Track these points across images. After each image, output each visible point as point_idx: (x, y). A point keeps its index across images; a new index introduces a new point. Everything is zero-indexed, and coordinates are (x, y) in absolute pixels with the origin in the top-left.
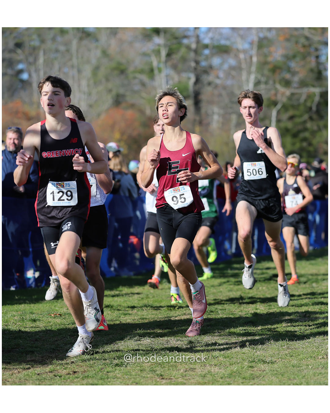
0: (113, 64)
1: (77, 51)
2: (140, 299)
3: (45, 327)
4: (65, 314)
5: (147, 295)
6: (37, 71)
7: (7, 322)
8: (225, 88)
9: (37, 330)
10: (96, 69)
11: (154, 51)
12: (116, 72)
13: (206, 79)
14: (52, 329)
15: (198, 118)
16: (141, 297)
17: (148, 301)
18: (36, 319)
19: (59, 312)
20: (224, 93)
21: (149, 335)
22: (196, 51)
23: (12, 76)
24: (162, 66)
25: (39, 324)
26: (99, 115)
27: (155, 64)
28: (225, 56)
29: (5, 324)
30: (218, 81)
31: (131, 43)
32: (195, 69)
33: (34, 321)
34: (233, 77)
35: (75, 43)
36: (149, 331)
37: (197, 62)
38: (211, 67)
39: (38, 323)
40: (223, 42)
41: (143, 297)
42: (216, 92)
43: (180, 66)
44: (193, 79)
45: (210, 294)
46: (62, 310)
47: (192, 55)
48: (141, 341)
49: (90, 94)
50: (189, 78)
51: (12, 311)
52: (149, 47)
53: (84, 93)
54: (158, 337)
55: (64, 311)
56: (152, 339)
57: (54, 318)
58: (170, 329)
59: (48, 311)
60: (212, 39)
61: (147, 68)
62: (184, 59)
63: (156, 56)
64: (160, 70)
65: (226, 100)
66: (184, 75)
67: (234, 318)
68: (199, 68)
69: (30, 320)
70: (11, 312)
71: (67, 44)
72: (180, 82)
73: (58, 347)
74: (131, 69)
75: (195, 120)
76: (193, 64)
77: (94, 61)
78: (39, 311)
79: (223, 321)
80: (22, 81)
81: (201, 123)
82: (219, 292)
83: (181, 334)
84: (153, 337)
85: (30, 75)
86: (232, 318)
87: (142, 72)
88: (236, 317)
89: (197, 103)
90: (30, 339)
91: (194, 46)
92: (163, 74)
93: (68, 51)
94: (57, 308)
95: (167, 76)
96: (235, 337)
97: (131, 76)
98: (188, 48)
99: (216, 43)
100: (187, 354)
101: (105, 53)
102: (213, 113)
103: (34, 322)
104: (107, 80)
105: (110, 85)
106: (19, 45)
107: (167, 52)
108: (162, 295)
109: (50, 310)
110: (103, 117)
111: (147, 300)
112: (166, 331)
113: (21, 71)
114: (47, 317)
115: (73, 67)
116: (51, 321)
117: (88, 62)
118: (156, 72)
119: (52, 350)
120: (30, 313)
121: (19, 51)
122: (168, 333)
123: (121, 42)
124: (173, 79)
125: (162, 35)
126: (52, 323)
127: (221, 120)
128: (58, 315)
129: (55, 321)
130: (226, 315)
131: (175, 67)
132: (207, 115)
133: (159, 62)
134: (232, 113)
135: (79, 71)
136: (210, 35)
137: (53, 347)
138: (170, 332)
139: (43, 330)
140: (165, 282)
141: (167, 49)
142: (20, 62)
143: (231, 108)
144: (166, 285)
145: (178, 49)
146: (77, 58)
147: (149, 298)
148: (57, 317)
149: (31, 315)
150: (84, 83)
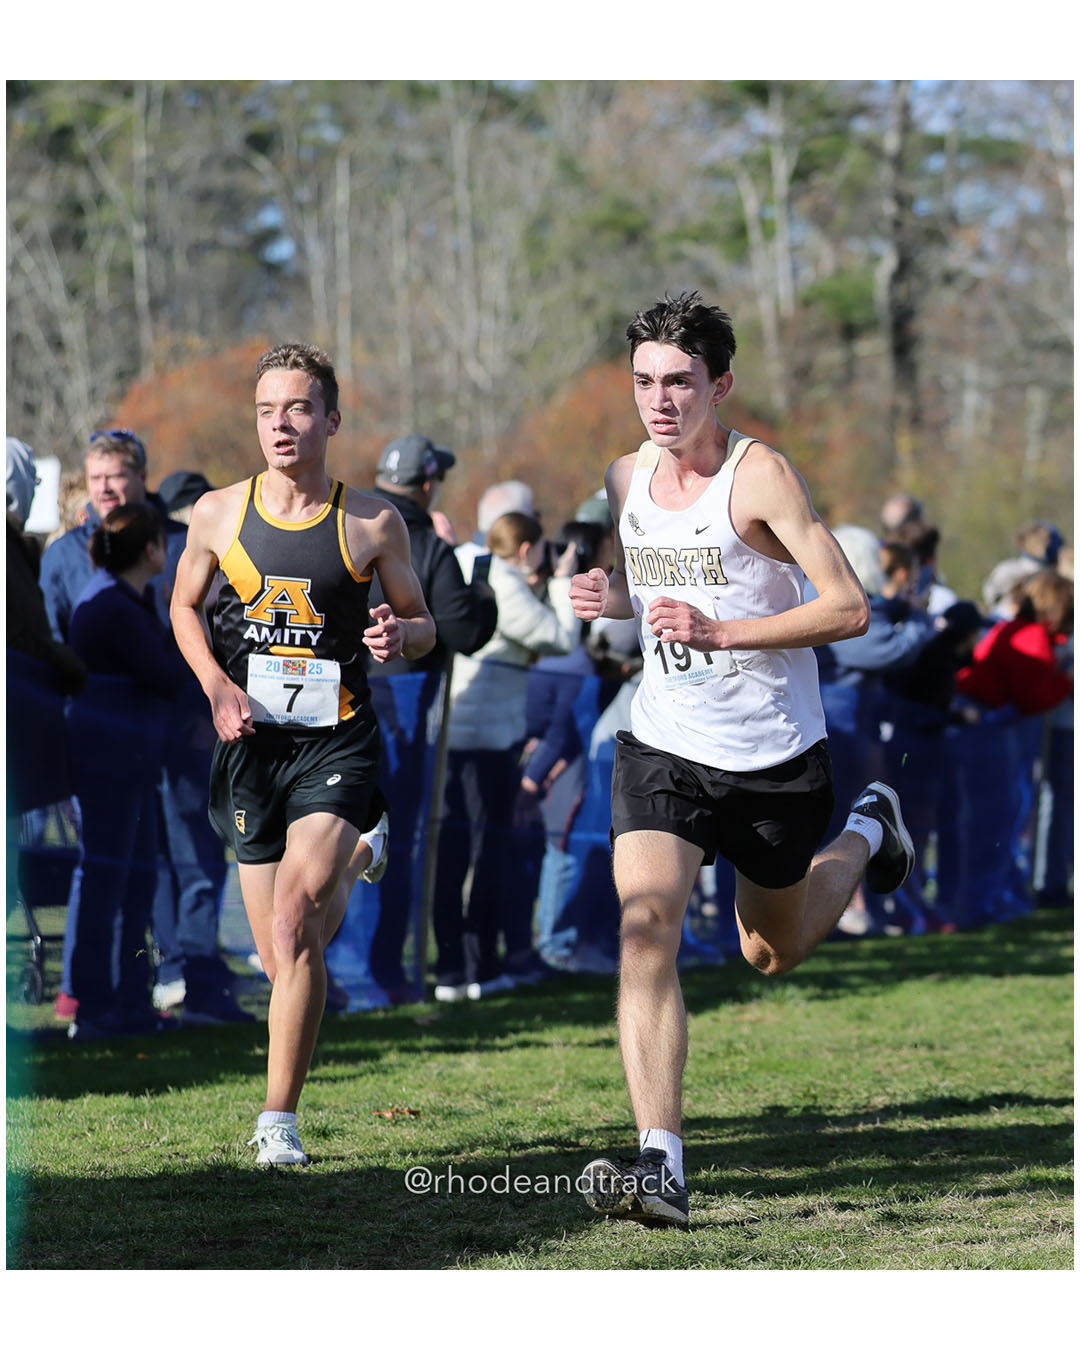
0: (601, 210)
1: (470, 163)
2: (704, 1056)
3: (360, 1157)
4: (434, 1111)
5: (730, 1044)
6: (327, 233)
7: (225, 1138)
8: (1003, 294)
9: (334, 1167)
10: (540, 224)
11: (745, 160)
12: (608, 238)
13: (935, 261)
14: (388, 1166)
15: (905, 402)
16: (708, 1050)
17: (732, 1065)
18: (330, 1127)
19: (413, 1103)
20: (999, 310)
21: (739, 1188)
22: (899, 162)
23: (236, 250)
24: (776, 213)
25: (340, 1147)
26: (548, 393)
27: (751, 207)
28: (1006, 179)
29: (217, 1144)
30: (979, 269)
31: (663, 134)
32: (897, 224)
33: (324, 1134)
34: (1034, 257)
35: (462, 130)
36: (737, 1173)
37: (903, 201)
38: (952, 218)
39: (336, 1145)
40: (998, 129)
41: (713, 1051)
42: (972, 309)
43: (842, 213)
44: (889, 262)
45: (956, 1040)
46: (424, 1097)
47: (886, 173)
48: (709, 1209)
49: (516, 317)
50: (875, 259)
51: (243, 1099)
52: (728, 144)
53: (497, 314)
54: (770, 1193)
55: (428, 1100)
56: (751, 1203)
57: (395, 1125)
58: (814, 1166)
59: (372, 1099)
60: (957, 115)
61: (722, 222)
62: (857, 192)
63: (754, 177)
64: (768, 231)
65: (1011, 336)
66: (856, 247)
67: (1046, 1127)
68: (909, 222)
69: (308, 1133)
70: (239, 1103)
71: (436, 137)
72: (840, 272)
73: (411, 1230)
74: (665, 226)
75: (895, 411)
76: (889, 208)
77: (532, 200)
78: (340, 1098)
79: (1006, 1137)
80: (273, 269)
81: (916, 420)
82: (988, 1034)
83: (855, 1184)
84: (756, 1196)
85: (301, 250)
86: (1038, 1127)
87: (703, 235)
88: (1052, 1122)
89: (903, 347)
90: (311, 1198)
91: (891, 143)
92: (780, 245)
93: (437, 160)
94: (404, 1090)
95: (794, 249)
96: (1052, 1198)
97: (663, 251)
98: (872, 148)
99: (972, 133)
100: (877, 1259)
101: (570, 171)
102: (962, 384)
103: (322, 1139)
104: (580, 266)
105: (588, 286)
106: (261, 143)
107: (794, 163)
108: (783, 1045)
109: (380, 1094)
110: (562, 399)
111: (727, 1062)
112: (800, 1173)
113: (270, 235)
114: (370, 1121)
115: (454, 217)
116: (383, 1134)
117: (511, 200)
118: (755, 235)
119: (388, 1241)
120: (307, 1105)
121: (261, 163)
122: (808, 1180)
123: (629, 129)
124: (816, 261)
125: (776, 101)
126: (386, 1144)
127: (989, 407)
128: (407, 1115)
129: (399, 1136)
130: (1018, 1118)
131: (821, 219)
132: (941, 390)
133: (766, 200)
134: (1032, 383)
135: (478, 234)
136: (952, 101)
137: (392, 1228)
138: (814, 1177)
139: (357, 1169)
140: (792, 997)
141: (794, 153)
142: (263, 201)
143: (1027, 364)
144: (797, 1005)
145: (836, 156)
146: (471, 186)
147: (737, 1053)
148: (404, 1120)
149: (312, 1115)
150: (495, 278)
